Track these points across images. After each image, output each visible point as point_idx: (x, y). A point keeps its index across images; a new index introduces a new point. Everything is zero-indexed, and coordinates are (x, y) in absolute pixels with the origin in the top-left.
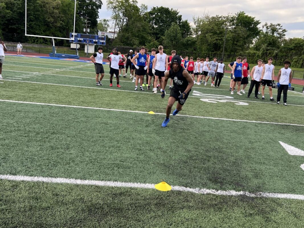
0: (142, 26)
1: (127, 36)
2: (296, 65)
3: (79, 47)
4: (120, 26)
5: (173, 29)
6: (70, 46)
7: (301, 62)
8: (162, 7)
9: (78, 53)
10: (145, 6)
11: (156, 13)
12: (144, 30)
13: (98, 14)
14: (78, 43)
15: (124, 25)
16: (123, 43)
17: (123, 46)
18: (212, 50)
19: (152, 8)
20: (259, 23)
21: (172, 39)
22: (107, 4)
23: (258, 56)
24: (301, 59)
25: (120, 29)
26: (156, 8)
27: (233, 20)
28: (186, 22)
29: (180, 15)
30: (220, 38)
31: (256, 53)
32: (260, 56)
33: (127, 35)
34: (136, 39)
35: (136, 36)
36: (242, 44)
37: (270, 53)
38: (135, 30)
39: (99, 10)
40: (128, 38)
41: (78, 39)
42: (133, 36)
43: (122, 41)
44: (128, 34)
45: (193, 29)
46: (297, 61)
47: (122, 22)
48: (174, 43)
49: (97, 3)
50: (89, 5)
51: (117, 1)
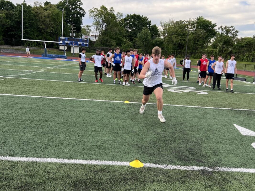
0: (119, 30)
1: (106, 39)
2: (247, 60)
3: (66, 49)
4: (100, 31)
5: (144, 33)
6: (59, 48)
7: (252, 57)
8: (134, 14)
9: (65, 53)
10: (121, 13)
11: (130, 20)
12: (120, 33)
13: (82, 21)
14: (66, 46)
15: (103, 30)
16: (103, 44)
17: (103, 47)
18: (177, 48)
19: (127, 15)
20: (216, 26)
21: (144, 41)
22: (89, 13)
23: (215, 53)
24: (252, 54)
25: (100, 33)
26: (130, 15)
27: (194, 24)
28: (155, 26)
29: (150, 20)
30: (183, 39)
31: (214, 50)
32: (217, 53)
34: (114, 41)
35: (113, 39)
36: (202, 43)
37: (225, 50)
38: (113, 34)
39: (83, 18)
40: (107, 41)
41: (66, 42)
42: (111, 39)
43: (102, 43)
44: (107, 37)
45: (161, 32)
46: (248, 56)
47: (102, 27)
48: (145, 44)
49: (81, 12)
50: (74, 14)
51: (98, 10)
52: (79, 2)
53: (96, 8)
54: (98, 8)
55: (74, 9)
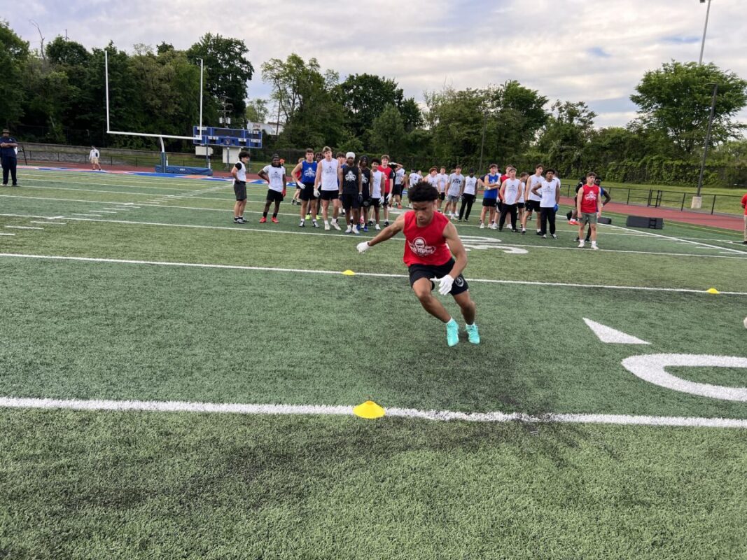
0: (330, 111)
1: (302, 131)
2: (614, 178)
3: (212, 153)
4: (287, 112)
5: (387, 116)
6: (194, 152)
7: (623, 172)
8: (365, 74)
9: (209, 164)
10: (335, 72)
11: (355, 87)
12: (334, 118)
13: (246, 89)
14: (209, 146)
15: (295, 109)
16: (294, 143)
17: (295, 149)
18: (461, 152)
19: (348, 77)
20: (546, 101)
21: (387, 134)
22: (263, 71)
23: (545, 162)
24: (624, 165)
25: (288, 118)
26: (355, 76)
27: (497, 97)
28: (412, 101)
29: (400, 89)
30: (474, 131)
31: (542, 157)
32: (550, 162)
33: (302, 128)
34: (319, 136)
35: (318, 131)
36: (516, 140)
37: (566, 157)
38: (317, 119)
39: (248, 82)
40: (303, 135)
41: (210, 138)
42: (313, 130)
43: (293, 139)
44: (304, 126)
45: (426, 115)
46: (617, 170)
47: (292, 104)
48: (391, 142)
49: (244, 69)
50: (227, 72)
51: (281, 65)
52: (239, 46)
53: (277, 61)
54: (282, 60)
55: (227, 62)
